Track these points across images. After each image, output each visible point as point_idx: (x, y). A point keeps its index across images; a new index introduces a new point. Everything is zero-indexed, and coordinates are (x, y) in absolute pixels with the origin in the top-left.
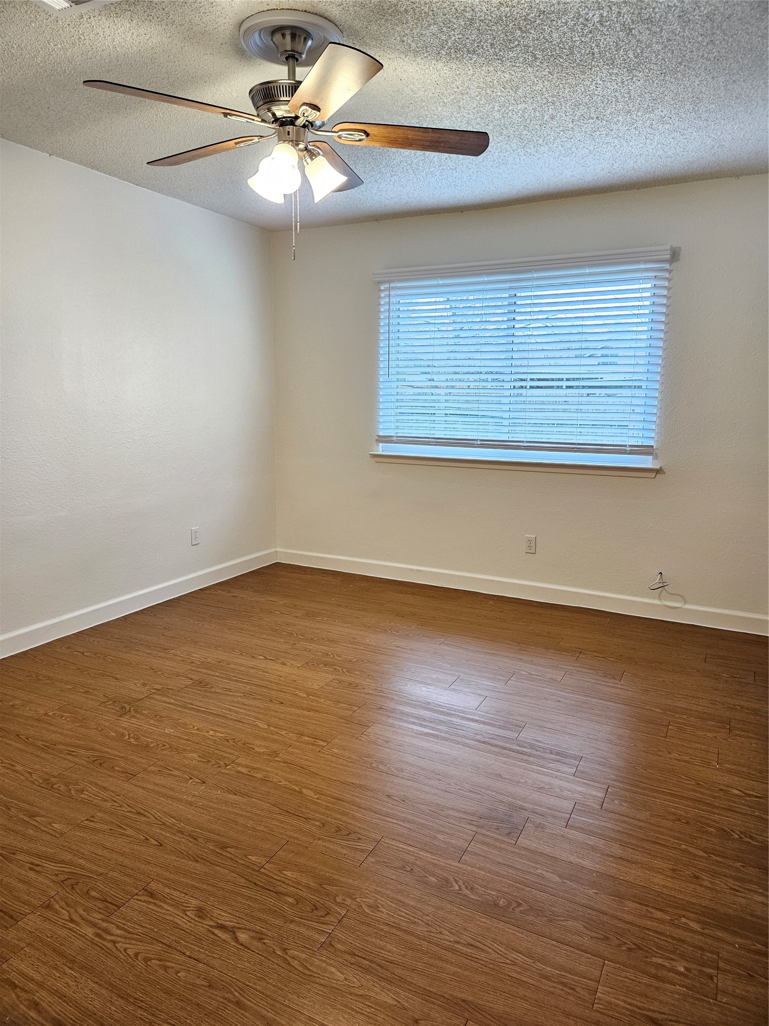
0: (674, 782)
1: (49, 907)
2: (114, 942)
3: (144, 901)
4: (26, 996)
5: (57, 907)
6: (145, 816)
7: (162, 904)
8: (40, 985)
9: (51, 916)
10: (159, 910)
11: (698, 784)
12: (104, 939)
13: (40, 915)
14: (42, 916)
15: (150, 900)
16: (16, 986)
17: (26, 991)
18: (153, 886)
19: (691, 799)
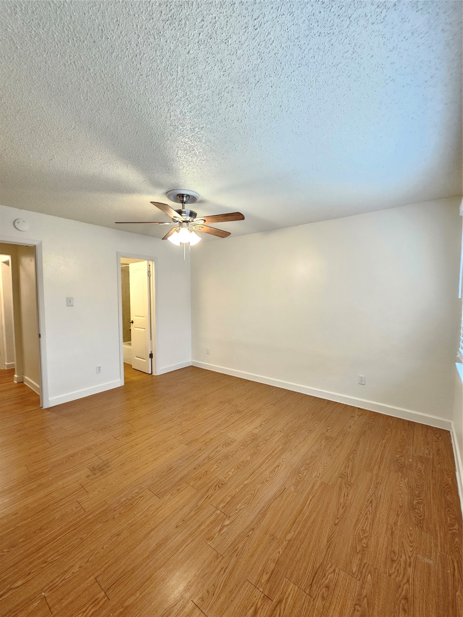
0: (60, 548)
11: (45, 562)
19: (43, 546)
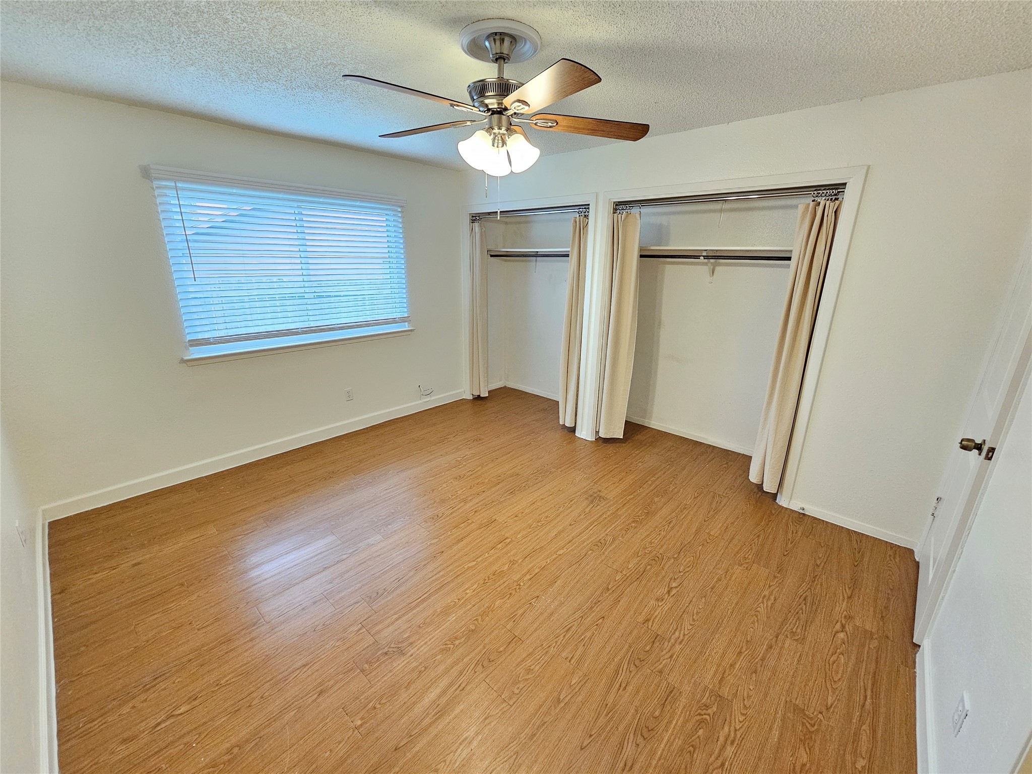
1: (661, 672)
2: (684, 635)
3: (653, 623)
4: (727, 671)
5: (661, 666)
6: (571, 627)
7: (655, 616)
8: (719, 666)
9: (668, 668)
10: (659, 616)
12: (683, 640)
13: (668, 675)
14: (669, 674)
15: (651, 621)
16: (723, 677)
17: (725, 672)
18: (641, 619)
